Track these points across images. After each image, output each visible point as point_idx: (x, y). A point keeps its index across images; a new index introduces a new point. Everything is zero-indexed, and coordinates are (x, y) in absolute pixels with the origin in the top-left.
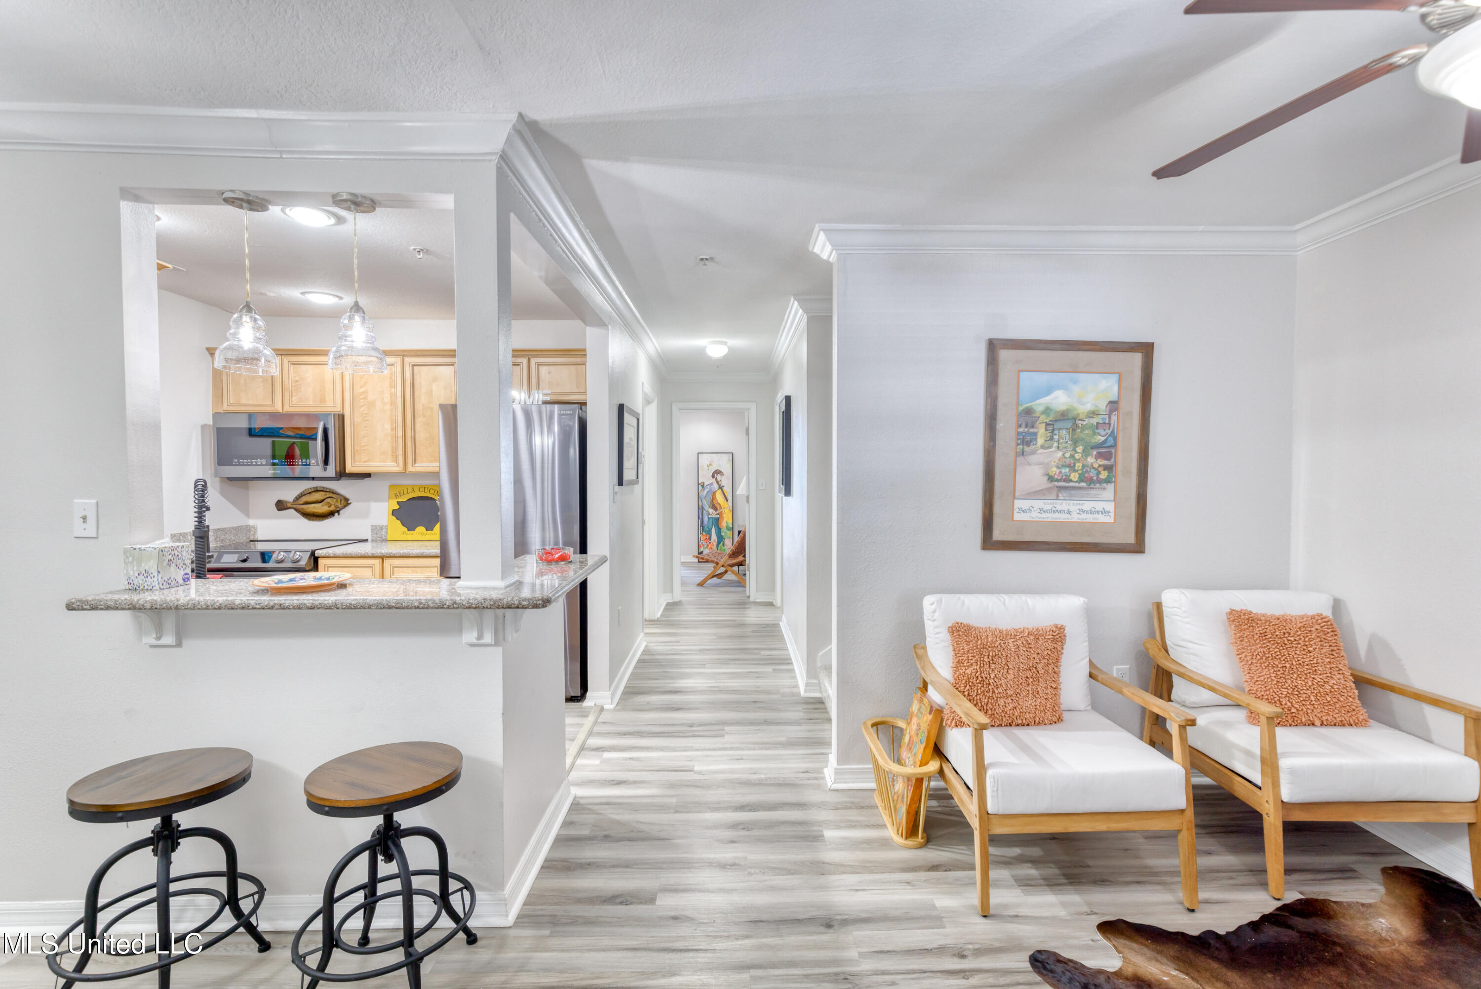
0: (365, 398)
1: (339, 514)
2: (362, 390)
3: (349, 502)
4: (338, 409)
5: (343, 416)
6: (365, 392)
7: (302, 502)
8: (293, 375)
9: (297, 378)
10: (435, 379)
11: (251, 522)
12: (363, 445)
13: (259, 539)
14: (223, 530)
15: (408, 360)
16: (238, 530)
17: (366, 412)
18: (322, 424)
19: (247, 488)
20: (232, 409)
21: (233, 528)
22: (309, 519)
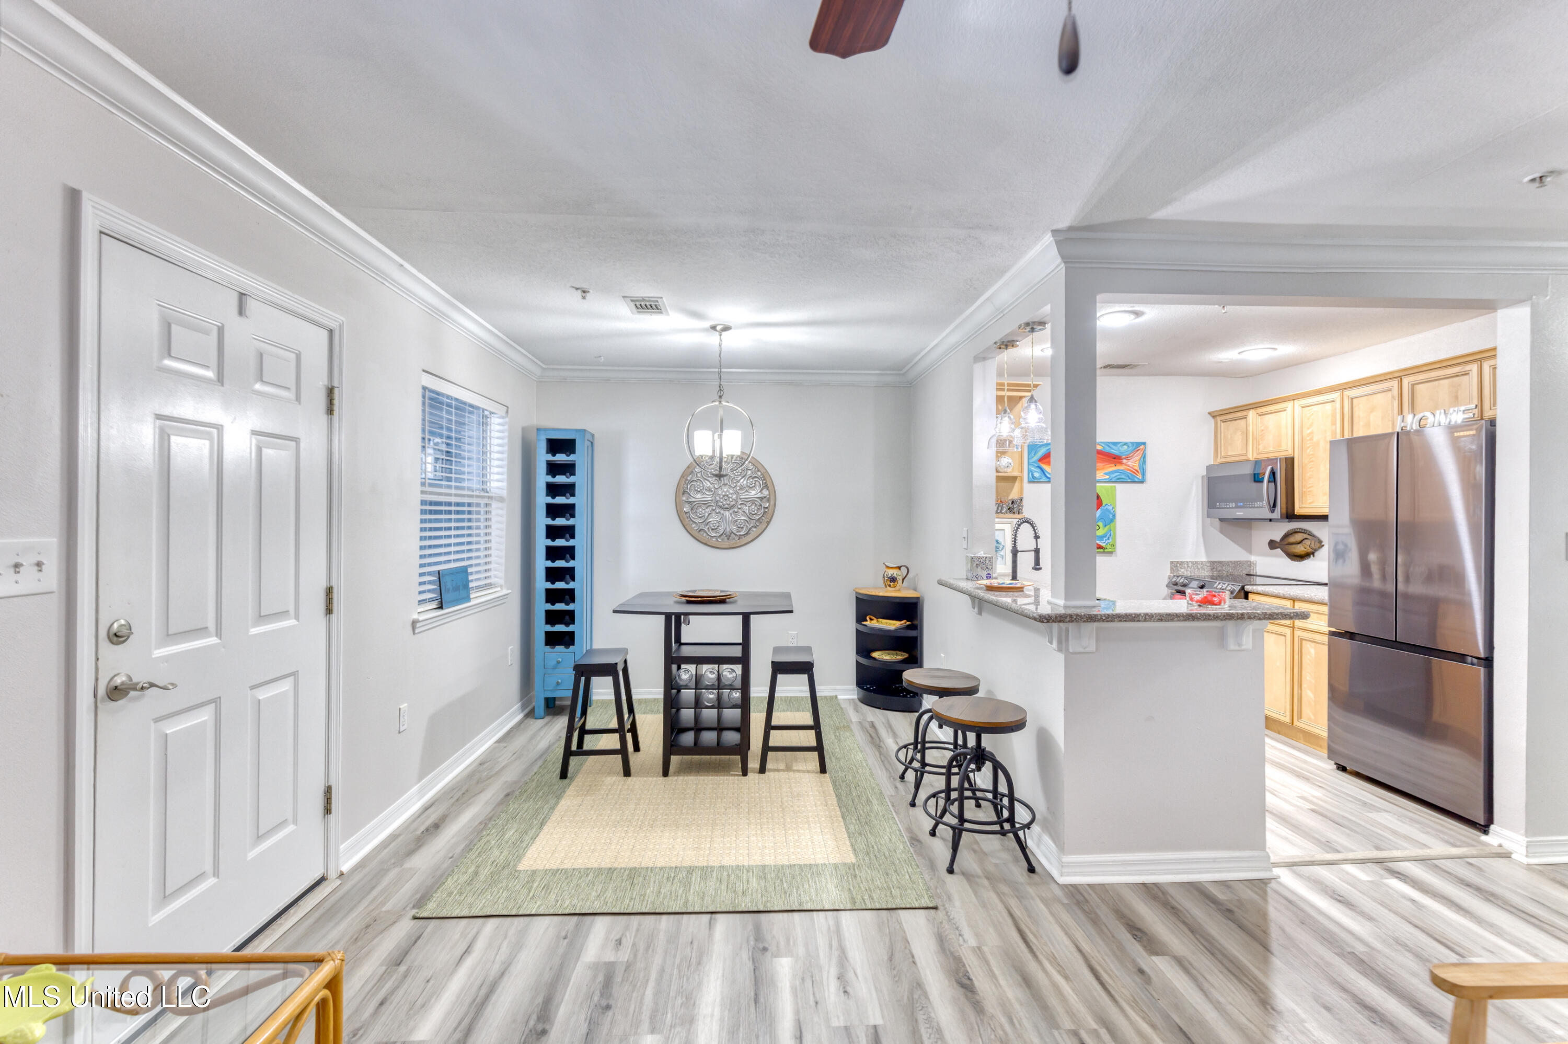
0: (1311, 439)
1: (1314, 556)
2: (1309, 431)
3: (1323, 544)
4: (1289, 453)
5: (1293, 459)
6: (1312, 433)
7: (1286, 543)
8: (1260, 425)
9: (1262, 428)
10: (1372, 409)
11: (1253, 558)
12: (1308, 486)
13: (1258, 574)
14: (1220, 562)
15: (1347, 393)
16: (1237, 564)
17: (1311, 453)
18: (1269, 468)
19: (1250, 528)
20: (1223, 460)
21: (1231, 562)
22: (1292, 559)
